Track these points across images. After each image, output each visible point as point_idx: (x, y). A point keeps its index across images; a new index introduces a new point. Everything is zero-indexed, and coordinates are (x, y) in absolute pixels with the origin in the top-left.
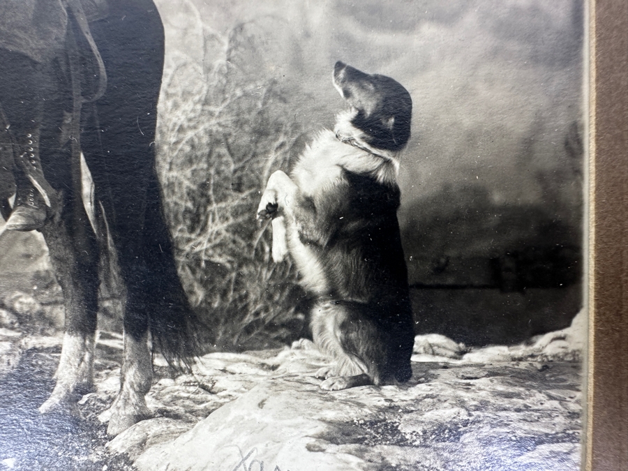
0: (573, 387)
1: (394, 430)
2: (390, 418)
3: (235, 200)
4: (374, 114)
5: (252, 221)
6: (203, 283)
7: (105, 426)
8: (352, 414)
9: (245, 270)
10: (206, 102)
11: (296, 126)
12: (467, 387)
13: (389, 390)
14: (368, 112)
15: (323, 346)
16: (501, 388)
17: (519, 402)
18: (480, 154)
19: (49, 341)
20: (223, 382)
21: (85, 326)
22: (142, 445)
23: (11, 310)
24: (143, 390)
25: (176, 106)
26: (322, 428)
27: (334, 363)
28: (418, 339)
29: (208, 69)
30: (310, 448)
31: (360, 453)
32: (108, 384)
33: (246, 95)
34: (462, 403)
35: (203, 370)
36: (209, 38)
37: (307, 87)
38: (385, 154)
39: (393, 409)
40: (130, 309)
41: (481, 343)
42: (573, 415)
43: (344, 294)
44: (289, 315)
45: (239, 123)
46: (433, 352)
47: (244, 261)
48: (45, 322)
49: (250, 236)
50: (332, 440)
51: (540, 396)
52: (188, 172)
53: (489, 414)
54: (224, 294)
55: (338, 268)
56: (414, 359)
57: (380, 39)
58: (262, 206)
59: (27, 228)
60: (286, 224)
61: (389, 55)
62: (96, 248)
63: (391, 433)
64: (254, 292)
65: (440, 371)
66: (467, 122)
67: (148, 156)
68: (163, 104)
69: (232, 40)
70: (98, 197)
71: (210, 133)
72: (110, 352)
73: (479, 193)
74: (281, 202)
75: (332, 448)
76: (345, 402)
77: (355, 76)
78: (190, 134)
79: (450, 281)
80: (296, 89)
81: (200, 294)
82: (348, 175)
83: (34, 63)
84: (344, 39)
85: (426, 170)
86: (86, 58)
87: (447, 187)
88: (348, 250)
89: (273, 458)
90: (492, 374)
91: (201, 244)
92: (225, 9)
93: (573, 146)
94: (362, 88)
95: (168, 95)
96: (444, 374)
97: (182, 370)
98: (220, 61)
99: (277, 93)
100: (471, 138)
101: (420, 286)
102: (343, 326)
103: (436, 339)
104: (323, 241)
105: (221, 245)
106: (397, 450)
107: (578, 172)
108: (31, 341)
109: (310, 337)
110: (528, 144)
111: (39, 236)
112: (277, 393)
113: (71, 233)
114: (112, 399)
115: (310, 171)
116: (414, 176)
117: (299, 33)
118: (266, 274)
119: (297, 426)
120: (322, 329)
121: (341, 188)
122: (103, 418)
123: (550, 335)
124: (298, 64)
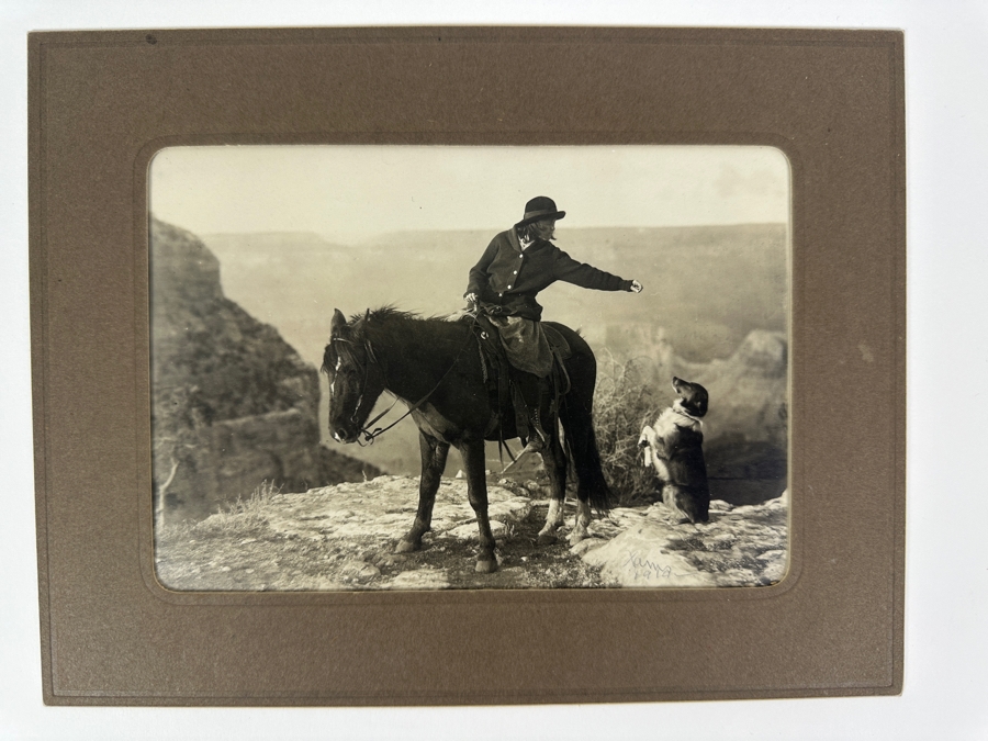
0: (783, 525)
1: (701, 544)
2: (699, 539)
3: (628, 439)
4: (691, 400)
5: (636, 448)
6: (613, 476)
7: (569, 541)
8: (682, 536)
9: (632, 470)
10: (615, 395)
11: (655, 406)
12: (734, 525)
13: (698, 526)
14: (688, 399)
15: (668, 505)
16: (750, 525)
17: (758, 531)
18: (741, 417)
19: (543, 503)
20: (622, 521)
21: (560, 496)
22: (585, 550)
23: (526, 488)
24: (586, 525)
25: (601, 397)
26: (668, 543)
27: (673, 513)
28: (712, 502)
29: (616, 380)
30: (662, 552)
31: (685, 555)
32: (570, 522)
33: (633, 392)
34: (732, 532)
35: (613, 516)
36: (616, 367)
37: (660, 388)
38: (696, 418)
39: (700, 534)
40: (580, 488)
41: (740, 504)
42: (783, 537)
43: (677, 481)
44: (653, 491)
45: (630, 404)
46: (718, 507)
47: (631, 466)
48: (543, 495)
49: (635, 455)
50: (672, 548)
51: (768, 528)
52: (607, 426)
53: (745, 536)
54: (623, 482)
55: (675, 470)
56: (710, 511)
57: (694, 366)
58: (640, 442)
59: (534, 451)
60: (651, 450)
61: (698, 373)
62: (565, 460)
63: (700, 546)
64: (636, 480)
65: (722, 517)
66: (734, 404)
67: (589, 418)
68: (596, 396)
69: (627, 367)
70: (566, 437)
71: (616, 409)
72: (571, 508)
73: (740, 436)
74: (649, 440)
75: (672, 552)
76: (678, 531)
77: (682, 383)
78: (608, 409)
79: (727, 476)
80: (656, 389)
81: (612, 481)
82: (679, 427)
83: (538, 378)
84: (677, 366)
85: (715, 426)
86: (561, 376)
87: (724, 433)
88: (679, 461)
89: (645, 557)
90: (746, 518)
91: (613, 459)
92: (623, 354)
93: (783, 413)
94: (686, 389)
95: (598, 392)
96: (724, 518)
97: (604, 516)
98: (621, 377)
99: (647, 391)
100: (736, 411)
101: (713, 478)
102: (677, 496)
103: (720, 502)
104: (668, 458)
105: (621, 459)
106: (703, 554)
107: (785, 426)
108: (535, 503)
109: (662, 501)
110: (762, 414)
111: (540, 455)
112: (647, 526)
113: (554, 453)
114: (571, 529)
115: (662, 426)
116: (709, 428)
117: (657, 364)
118: (642, 472)
119: (656, 542)
120: (668, 497)
121: (676, 434)
122: (568, 537)
123: (772, 501)
124: (656, 378)
